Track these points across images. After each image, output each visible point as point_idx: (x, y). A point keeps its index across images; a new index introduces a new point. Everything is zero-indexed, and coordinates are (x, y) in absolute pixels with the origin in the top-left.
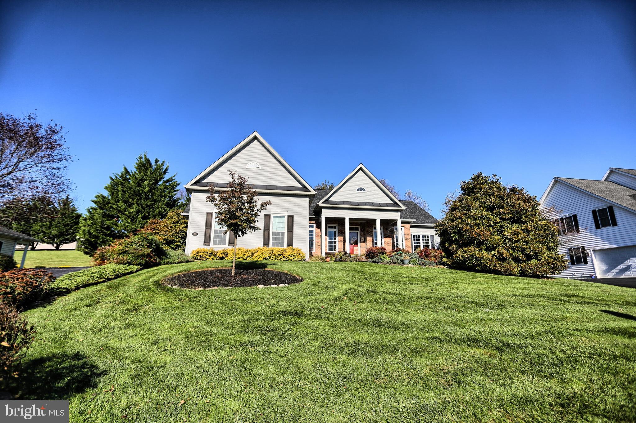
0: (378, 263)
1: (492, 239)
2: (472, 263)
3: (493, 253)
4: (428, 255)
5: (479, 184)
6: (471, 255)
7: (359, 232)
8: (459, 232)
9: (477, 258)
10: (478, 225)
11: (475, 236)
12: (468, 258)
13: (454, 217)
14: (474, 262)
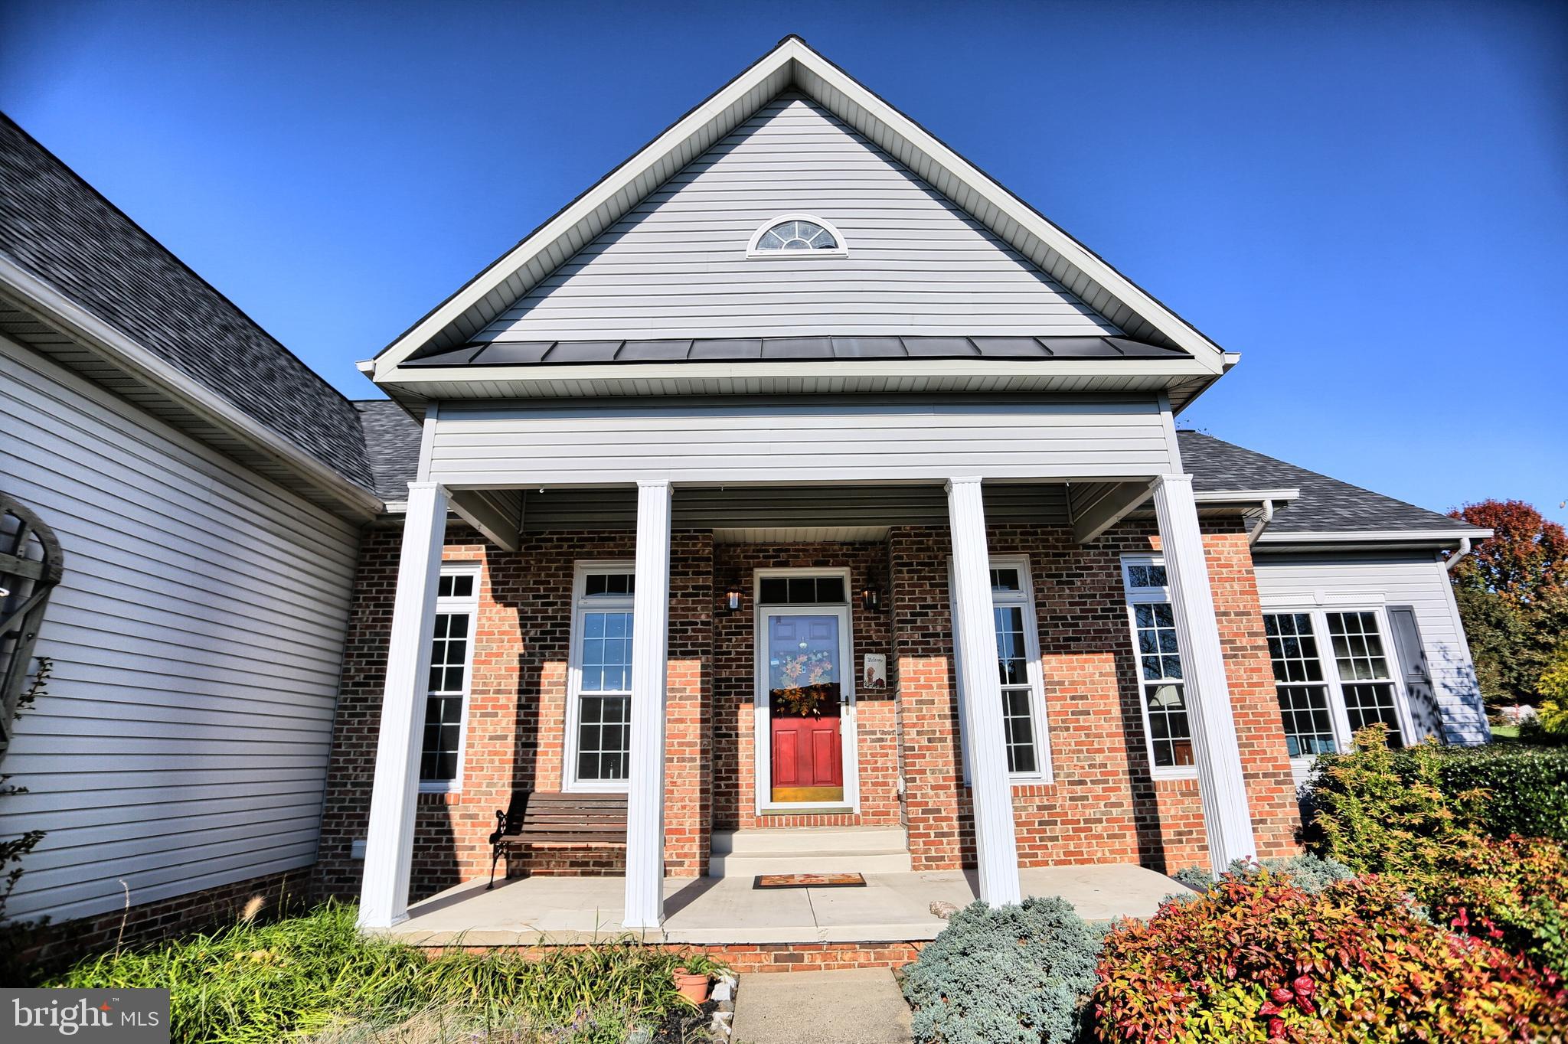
7: (842, 613)
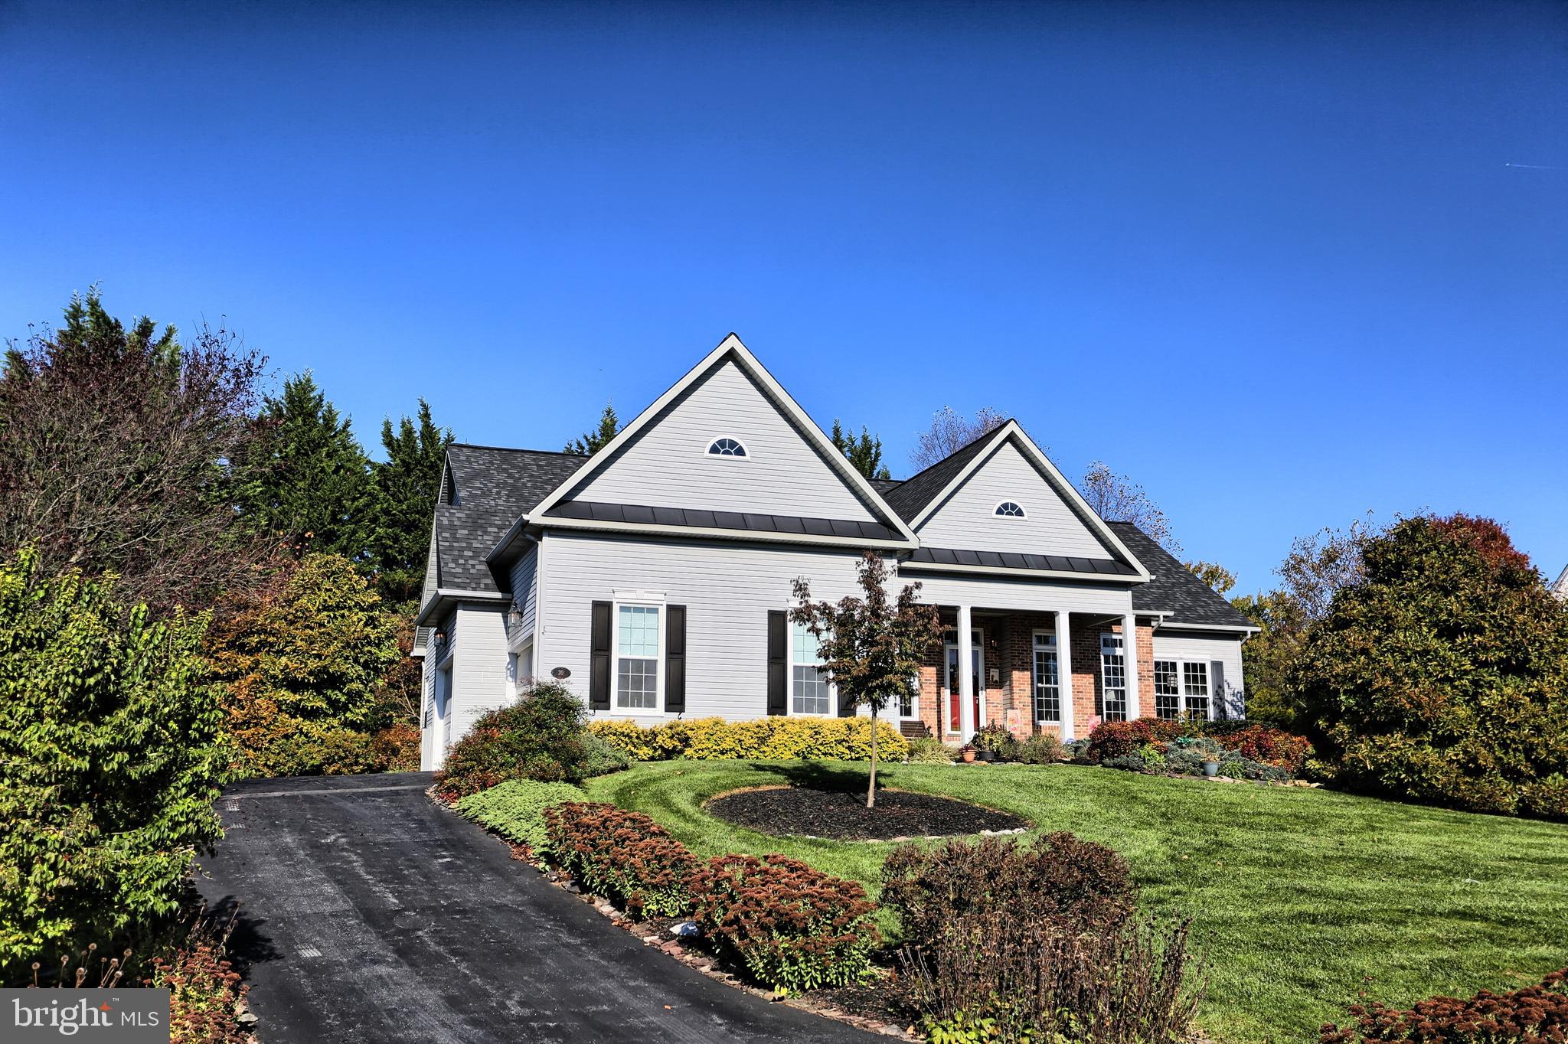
0: (1133, 770)
1: (1450, 717)
2: (1398, 779)
3: (1450, 752)
4: (1269, 750)
5: (1419, 554)
6: (1397, 758)
7: (980, 650)
8: (1363, 691)
9: (1410, 768)
10: (1414, 675)
11: (1408, 706)
12: (1387, 765)
13: (1347, 647)
14: (1403, 776)
